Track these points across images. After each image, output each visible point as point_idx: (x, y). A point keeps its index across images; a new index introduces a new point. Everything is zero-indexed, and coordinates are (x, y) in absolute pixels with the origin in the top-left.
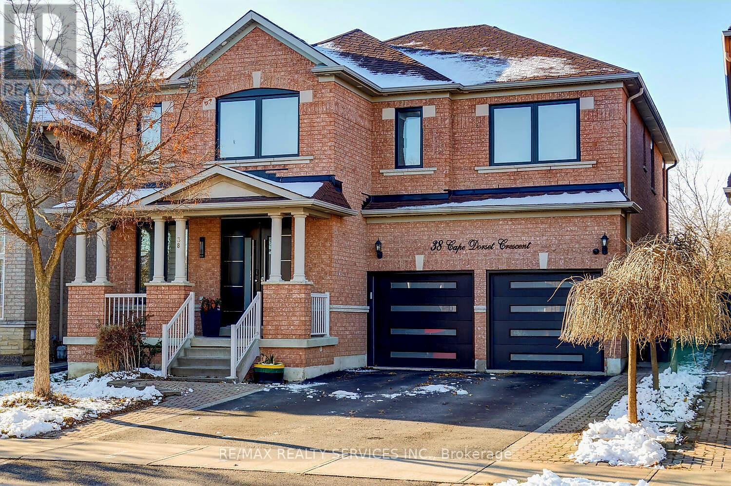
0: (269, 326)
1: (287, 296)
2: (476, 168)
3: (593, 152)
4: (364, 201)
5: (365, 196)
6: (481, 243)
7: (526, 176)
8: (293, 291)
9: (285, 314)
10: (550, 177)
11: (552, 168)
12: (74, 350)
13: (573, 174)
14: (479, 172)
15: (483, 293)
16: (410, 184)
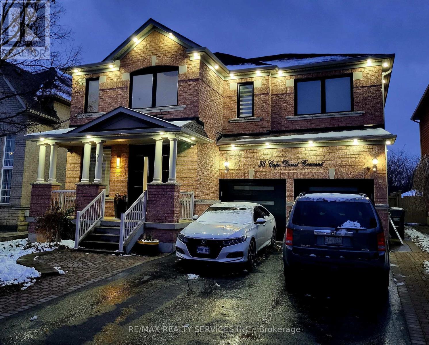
0: (151, 214)
1: (163, 193)
2: (286, 117)
3: (362, 106)
4: (218, 137)
5: (219, 134)
6: (290, 163)
7: (318, 122)
8: (168, 190)
9: (161, 205)
10: (334, 122)
11: (335, 116)
12: (32, 226)
13: (349, 119)
14: (288, 120)
15: (291, 194)
16: (245, 127)
